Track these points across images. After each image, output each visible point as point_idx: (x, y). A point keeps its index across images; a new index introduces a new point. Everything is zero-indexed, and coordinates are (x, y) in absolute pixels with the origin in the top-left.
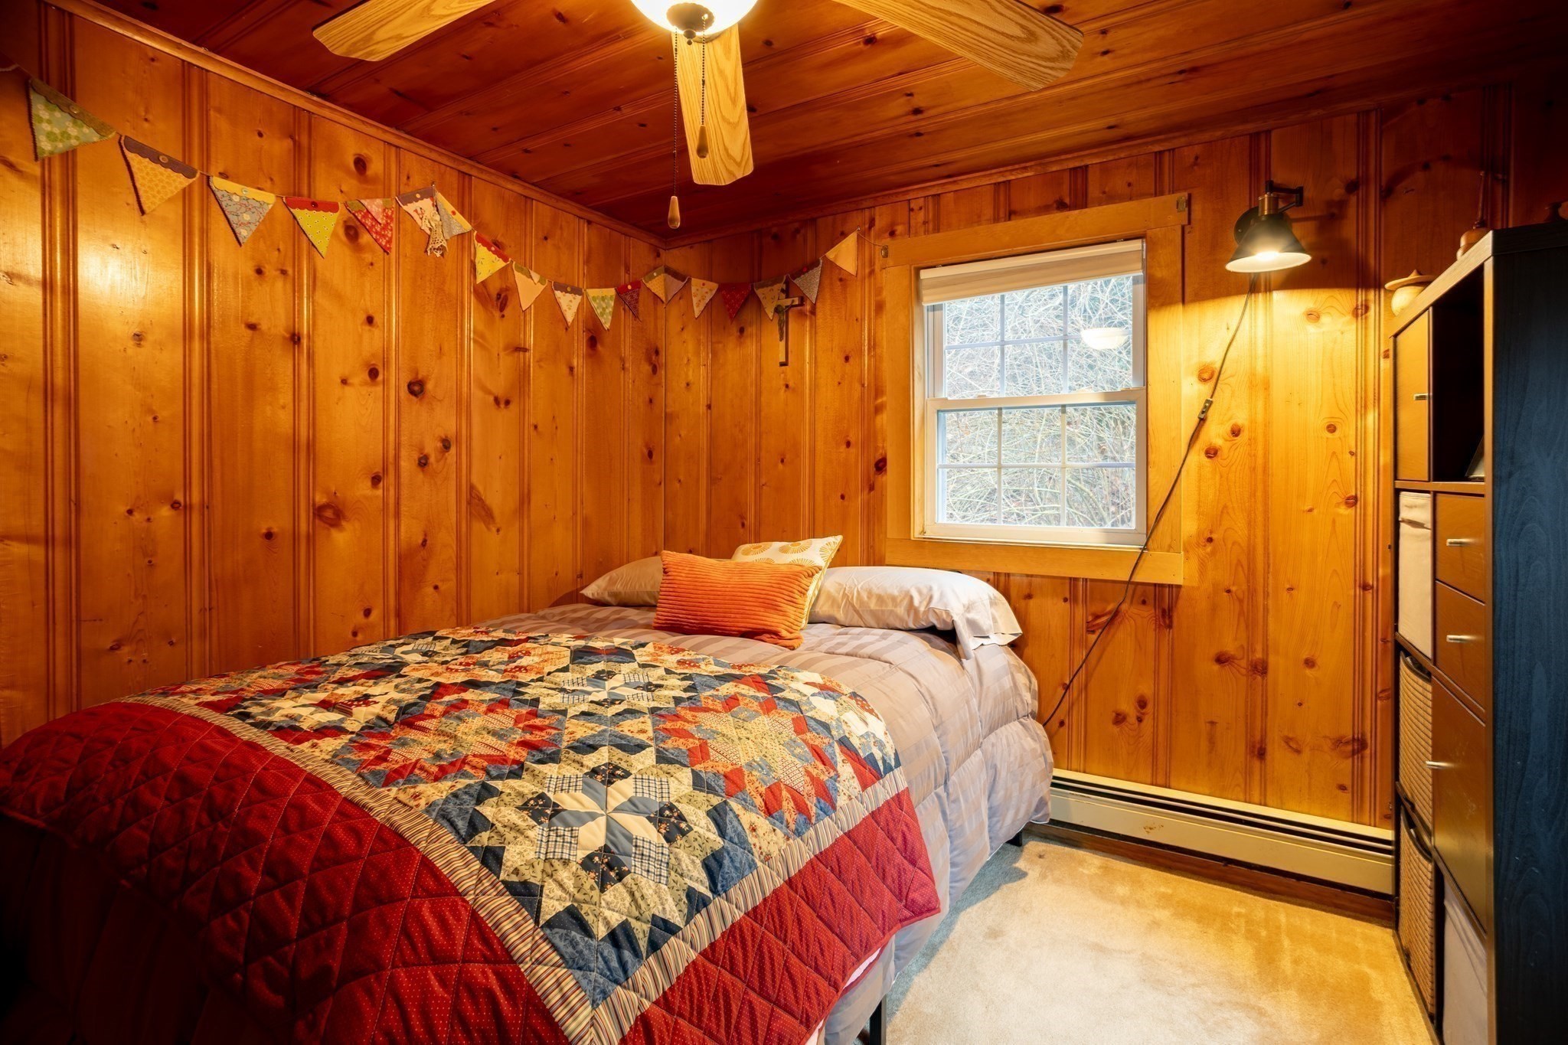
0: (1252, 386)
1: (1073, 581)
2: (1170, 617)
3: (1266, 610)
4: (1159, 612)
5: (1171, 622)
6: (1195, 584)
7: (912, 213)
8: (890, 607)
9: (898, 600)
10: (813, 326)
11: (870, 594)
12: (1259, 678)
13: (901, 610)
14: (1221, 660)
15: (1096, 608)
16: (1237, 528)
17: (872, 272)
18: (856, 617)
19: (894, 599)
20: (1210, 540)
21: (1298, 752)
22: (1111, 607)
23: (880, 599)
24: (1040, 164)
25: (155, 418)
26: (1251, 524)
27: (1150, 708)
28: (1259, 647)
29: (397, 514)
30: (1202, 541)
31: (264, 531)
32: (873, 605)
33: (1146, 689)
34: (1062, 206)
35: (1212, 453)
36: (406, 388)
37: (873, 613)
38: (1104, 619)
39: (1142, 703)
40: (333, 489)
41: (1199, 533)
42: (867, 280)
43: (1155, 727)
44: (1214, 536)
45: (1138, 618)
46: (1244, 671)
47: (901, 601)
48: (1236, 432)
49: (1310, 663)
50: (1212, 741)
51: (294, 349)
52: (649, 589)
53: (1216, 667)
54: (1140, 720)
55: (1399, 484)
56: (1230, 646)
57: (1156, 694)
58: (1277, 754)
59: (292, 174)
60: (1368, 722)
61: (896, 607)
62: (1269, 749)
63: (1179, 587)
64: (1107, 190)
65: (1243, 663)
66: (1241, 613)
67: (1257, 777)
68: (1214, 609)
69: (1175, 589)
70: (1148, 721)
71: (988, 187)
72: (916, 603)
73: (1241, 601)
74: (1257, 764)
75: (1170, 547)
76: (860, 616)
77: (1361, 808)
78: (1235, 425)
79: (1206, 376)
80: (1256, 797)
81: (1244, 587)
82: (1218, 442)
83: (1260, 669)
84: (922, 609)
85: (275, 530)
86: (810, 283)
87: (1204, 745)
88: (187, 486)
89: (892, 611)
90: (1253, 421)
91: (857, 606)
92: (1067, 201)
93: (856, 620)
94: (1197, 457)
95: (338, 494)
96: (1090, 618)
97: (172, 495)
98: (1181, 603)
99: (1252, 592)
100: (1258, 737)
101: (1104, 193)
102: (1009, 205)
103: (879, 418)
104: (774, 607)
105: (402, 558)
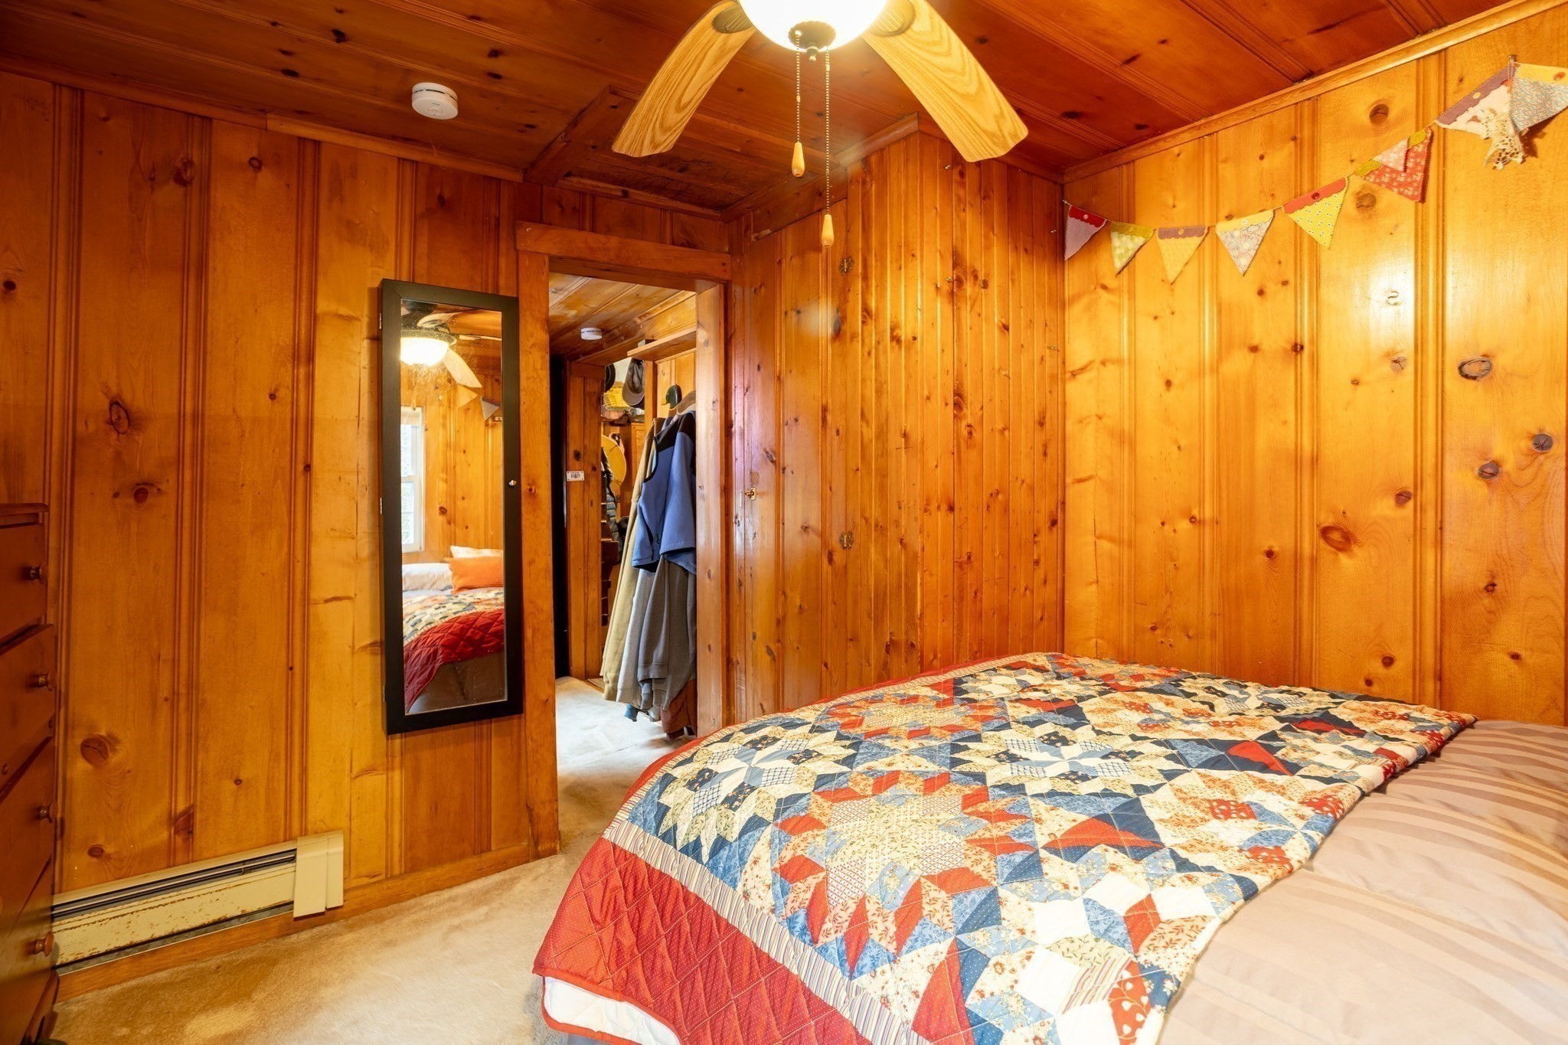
25: (1179, 448)
29: (1439, 543)
31: (1266, 548)
36: (1457, 371)
40: (1342, 508)
51: (1296, 359)
59: (1293, 177)
85: (1276, 549)
88: (1201, 503)
95: (1348, 514)
97: (1190, 511)
105: (1447, 605)
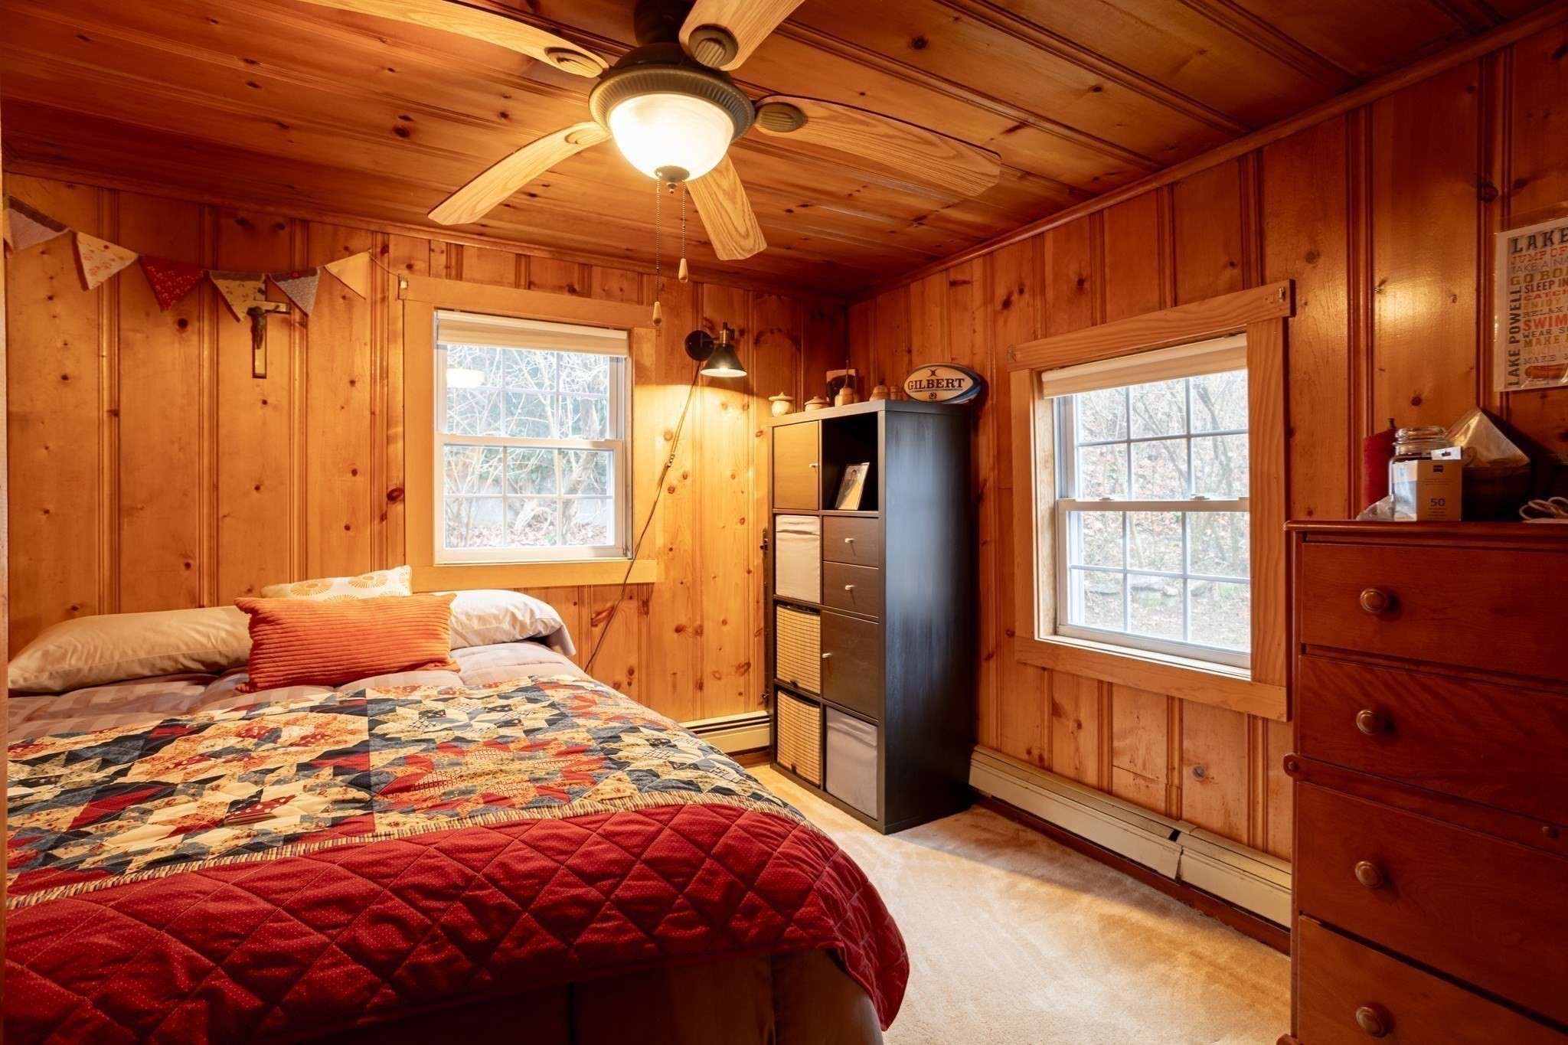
0: (694, 447)
1: (580, 588)
2: (648, 607)
3: (702, 592)
4: (640, 603)
5: (648, 609)
6: (663, 581)
7: (432, 254)
8: (495, 624)
9: (501, 617)
10: (305, 339)
11: (468, 616)
12: (699, 637)
13: (506, 625)
14: (679, 630)
15: (598, 607)
16: (686, 541)
17: (383, 299)
18: (459, 639)
19: (496, 617)
20: (671, 549)
21: (720, 679)
22: (609, 605)
23: (482, 619)
24: (559, 253)
26: (693, 537)
27: (636, 675)
28: (698, 617)
30: (667, 550)
32: (476, 625)
33: (633, 661)
34: (572, 291)
35: (671, 490)
37: (478, 633)
38: (604, 615)
39: (631, 672)
41: (665, 545)
42: (379, 306)
43: (640, 686)
44: (673, 547)
45: (628, 609)
46: (691, 635)
47: (504, 617)
48: (685, 477)
49: (725, 622)
50: (674, 687)
52: (142, 655)
53: (676, 635)
54: (630, 684)
55: (776, 511)
56: (683, 620)
57: (639, 664)
58: (710, 684)
60: (751, 652)
61: (500, 623)
62: (705, 684)
63: (653, 584)
64: (606, 288)
65: (691, 630)
66: (689, 597)
67: (699, 702)
68: (674, 596)
69: (649, 585)
70: (635, 684)
71: (511, 255)
72: (520, 617)
73: (688, 589)
74: (699, 693)
75: (649, 556)
76: (465, 639)
77: (749, 703)
78: (685, 472)
79: (668, 437)
80: (698, 715)
81: (691, 579)
82: (675, 483)
83: (699, 632)
84: (528, 621)
86: (306, 291)
87: (670, 689)
89: (497, 628)
90: (694, 469)
91: (459, 629)
92: (576, 287)
93: (460, 642)
94: (664, 492)
96: (594, 616)
98: (654, 595)
99: (694, 581)
100: (699, 675)
101: (604, 290)
102: (529, 277)
103: (391, 448)
104: (434, 635)
